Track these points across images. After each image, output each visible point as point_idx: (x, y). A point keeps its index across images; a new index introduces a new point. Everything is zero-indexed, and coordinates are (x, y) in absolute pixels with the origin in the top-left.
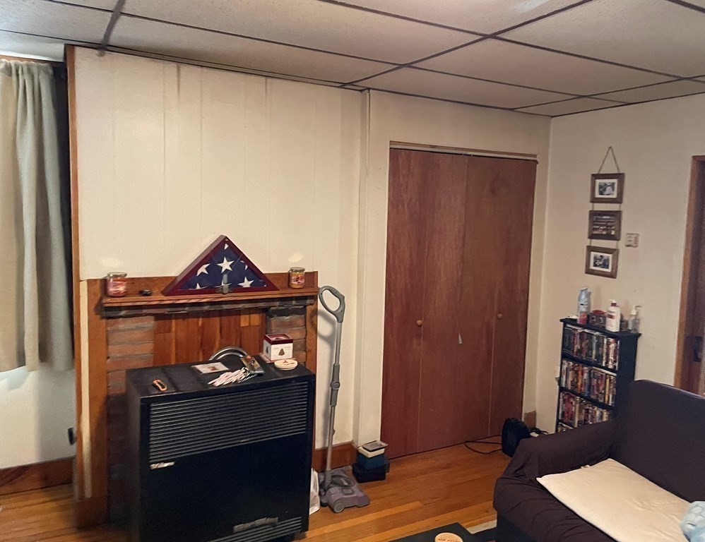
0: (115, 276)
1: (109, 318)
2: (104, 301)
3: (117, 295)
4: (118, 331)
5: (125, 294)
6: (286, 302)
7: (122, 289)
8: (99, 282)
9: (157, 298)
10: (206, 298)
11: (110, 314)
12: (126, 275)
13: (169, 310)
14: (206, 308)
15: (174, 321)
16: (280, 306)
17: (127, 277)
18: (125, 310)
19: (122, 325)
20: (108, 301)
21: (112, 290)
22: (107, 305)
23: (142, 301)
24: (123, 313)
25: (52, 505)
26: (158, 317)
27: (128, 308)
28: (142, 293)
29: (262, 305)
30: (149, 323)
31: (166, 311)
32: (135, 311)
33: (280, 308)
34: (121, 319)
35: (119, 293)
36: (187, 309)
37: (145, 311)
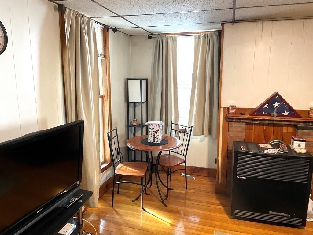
0: (232, 107)
1: (229, 122)
2: (228, 115)
3: (232, 114)
4: (232, 127)
5: (235, 114)
6: (306, 124)
7: (234, 111)
8: (227, 108)
9: (247, 116)
10: (267, 118)
11: (230, 120)
12: (236, 106)
13: (251, 121)
14: (267, 122)
15: (254, 126)
16: (302, 125)
17: (236, 107)
18: (235, 119)
19: (234, 125)
20: (229, 116)
21: (230, 111)
22: (229, 117)
23: (241, 116)
24: (234, 120)
25: (210, 183)
26: (247, 123)
27: (236, 119)
28: (241, 114)
29: (293, 123)
30: (243, 125)
31: (250, 121)
32: (239, 120)
33: (303, 126)
34: (233, 123)
35: (233, 113)
36: (259, 121)
37: (242, 121)
